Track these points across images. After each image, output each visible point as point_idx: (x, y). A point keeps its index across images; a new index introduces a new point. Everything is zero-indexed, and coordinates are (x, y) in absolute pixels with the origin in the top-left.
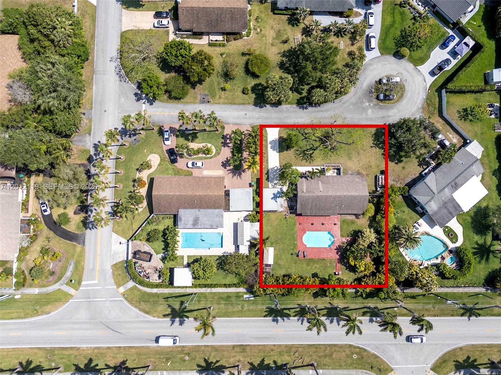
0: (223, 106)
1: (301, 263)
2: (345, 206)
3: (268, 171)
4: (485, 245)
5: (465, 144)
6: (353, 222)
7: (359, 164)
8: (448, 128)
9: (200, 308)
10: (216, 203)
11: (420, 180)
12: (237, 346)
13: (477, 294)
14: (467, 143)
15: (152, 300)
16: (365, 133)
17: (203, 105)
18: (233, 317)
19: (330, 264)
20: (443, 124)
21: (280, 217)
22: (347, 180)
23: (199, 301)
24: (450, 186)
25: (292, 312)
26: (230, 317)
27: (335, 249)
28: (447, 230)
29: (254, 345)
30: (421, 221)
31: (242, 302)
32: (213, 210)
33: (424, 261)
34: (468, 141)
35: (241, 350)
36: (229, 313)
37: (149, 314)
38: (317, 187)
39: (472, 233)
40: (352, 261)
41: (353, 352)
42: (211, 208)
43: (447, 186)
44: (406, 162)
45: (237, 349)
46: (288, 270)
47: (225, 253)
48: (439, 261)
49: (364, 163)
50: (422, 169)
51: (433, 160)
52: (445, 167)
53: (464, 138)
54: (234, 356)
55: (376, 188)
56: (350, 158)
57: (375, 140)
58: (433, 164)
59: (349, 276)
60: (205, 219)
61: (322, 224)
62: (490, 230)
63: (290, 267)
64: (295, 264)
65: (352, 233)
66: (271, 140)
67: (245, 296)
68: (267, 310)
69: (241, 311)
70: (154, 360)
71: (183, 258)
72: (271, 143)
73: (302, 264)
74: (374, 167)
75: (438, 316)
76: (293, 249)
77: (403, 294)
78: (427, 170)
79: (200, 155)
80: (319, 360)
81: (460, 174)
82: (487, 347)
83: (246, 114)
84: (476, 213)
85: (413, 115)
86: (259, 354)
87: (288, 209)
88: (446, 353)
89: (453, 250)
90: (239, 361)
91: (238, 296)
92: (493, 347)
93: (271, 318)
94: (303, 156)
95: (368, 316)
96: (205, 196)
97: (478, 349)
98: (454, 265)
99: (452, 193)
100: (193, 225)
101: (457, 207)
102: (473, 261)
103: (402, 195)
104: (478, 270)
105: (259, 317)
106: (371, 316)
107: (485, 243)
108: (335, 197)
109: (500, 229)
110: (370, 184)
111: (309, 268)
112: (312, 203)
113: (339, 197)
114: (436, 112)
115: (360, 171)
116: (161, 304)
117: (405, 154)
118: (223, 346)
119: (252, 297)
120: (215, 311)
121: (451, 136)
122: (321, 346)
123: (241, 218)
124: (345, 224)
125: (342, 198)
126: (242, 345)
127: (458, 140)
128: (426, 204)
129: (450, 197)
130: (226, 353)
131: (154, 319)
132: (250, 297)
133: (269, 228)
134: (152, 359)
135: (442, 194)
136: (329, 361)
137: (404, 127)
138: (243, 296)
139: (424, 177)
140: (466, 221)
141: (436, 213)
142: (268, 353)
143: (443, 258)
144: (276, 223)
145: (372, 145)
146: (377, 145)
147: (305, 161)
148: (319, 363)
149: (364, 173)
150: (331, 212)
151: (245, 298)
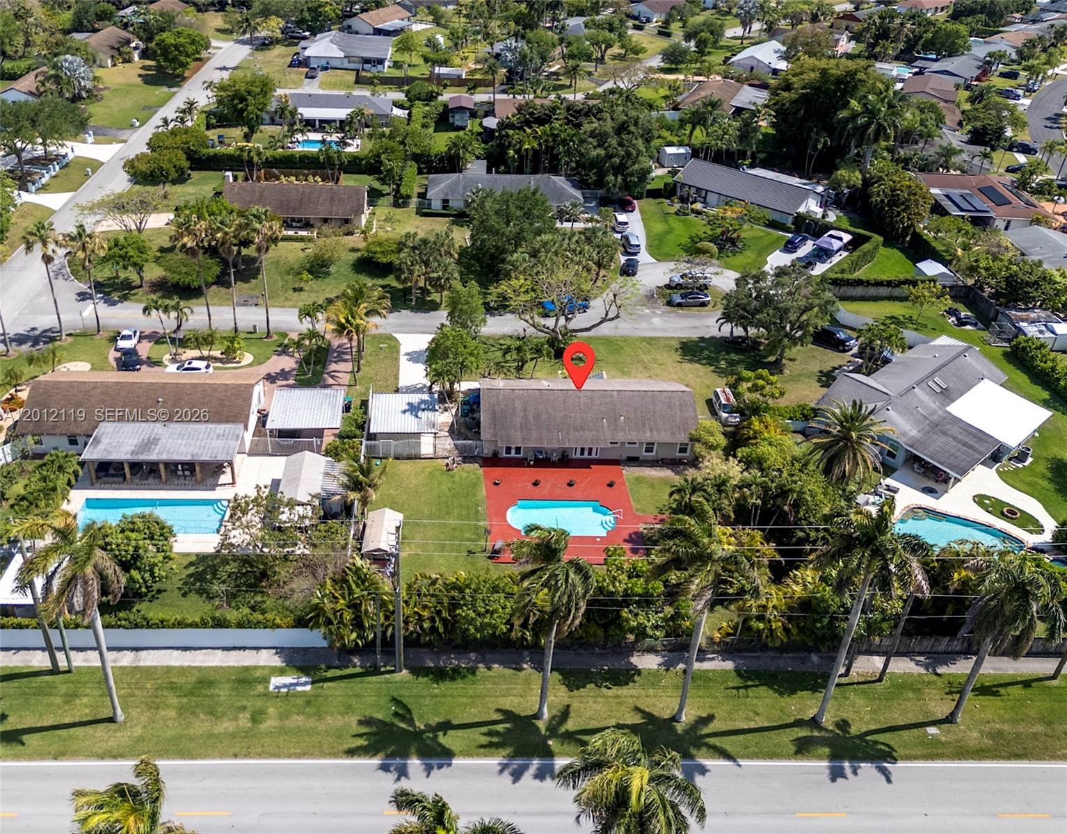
2: (628, 419)
9: (68, 720)
10: (224, 405)
18: (205, 757)
23: (72, 697)
26: (193, 758)
28: (987, 503)
31: (259, 703)
32: (211, 426)
36: (191, 739)
47: (225, 547)
60: (180, 442)
61: (569, 485)
67: (276, 681)
68: (364, 730)
69: (248, 734)
87: (456, 454)
91: (245, 679)
93: (376, 761)
95: (820, 758)
99: (945, 405)
101: (978, 434)
105: (323, 755)
106: (835, 756)
112: (525, 410)
119: (305, 684)
120: (127, 733)
129: (939, 412)
132: (297, 684)
135: (911, 399)
138: (266, 681)
150: (589, 435)
151: (277, 687)
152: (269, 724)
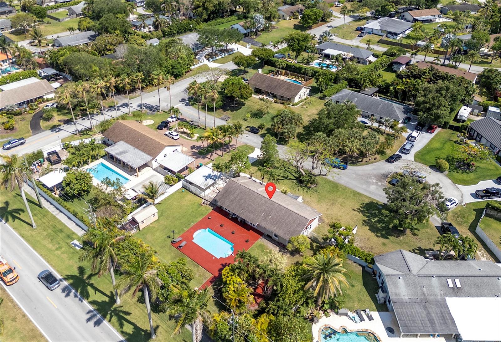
2: (273, 218)
16: (355, 198)
19: (201, 276)
31: (64, 245)
42: (145, 152)
57: (364, 208)
67: (75, 242)
91: (70, 236)
99: (447, 296)
112: (238, 195)
119: (79, 247)
125: (274, 205)
129: (439, 297)
135: (425, 282)
138: (73, 240)
145: (356, 209)
146: (362, 211)
150: (252, 216)
151: (73, 244)
152: (58, 252)
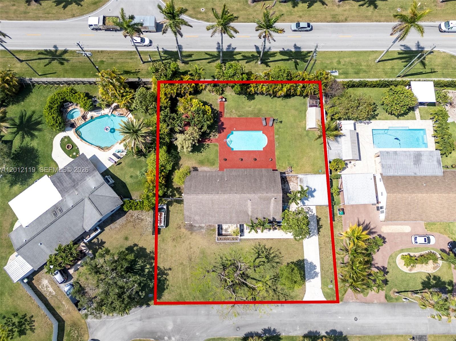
0: (390, 332)
1: (269, 112)
2: (216, 181)
3: (319, 231)
4: (23, 135)
5: (31, 276)
6: (201, 163)
7: (190, 243)
8: (52, 303)
9: (390, 61)
10: (395, 183)
11: (104, 222)
12: (342, 21)
13: (44, 75)
14: (27, 278)
15: (449, 70)
16: (178, 291)
17: (421, 333)
18: (350, 51)
19: (231, 112)
20: (59, 308)
21: (299, 168)
22: (212, 217)
23: (393, 68)
24: (64, 210)
25: (279, 57)
27: (225, 128)
28: (74, 154)
29: (322, 22)
30: (108, 165)
31: (340, 67)
32: (396, 174)
33: (110, 114)
34: (26, 281)
35: (337, 17)
36: (354, 56)
37: (451, 55)
38: (254, 207)
39: (39, 149)
40: (208, 110)
41: (204, 15)
42: (400, 177)
43: (69, 210)
44: (121, 247)
45: (341, 18)
46: (285, 104)
47: (368, 123)
48: (90, 114)
49: (184, 245)
50: (99, 237)
51: (81, 251)
52: (68, 239)
53: (31, 286)
54: (345, 11)
55: (168, 208)
56: (203, 252)
57: (164, 280)
58: (82, 246)
59: (208, 98)
60: (405, 163)
61: (242, 160)
62: (13, 154)
63: (283, 107)
64: (277, 111)
65: (202, 149)
66: (316, 279)
69: (340, 57)
70: (437, 8)
71: (421, 117)
72: (316, 274)
73: (267, 111)
74: (169, 240)
75: (99, 52)
76: (280, 128)
77: (139, 75)
78: (92, 236)
79: (417, 254)
80: (245, 7)
81: (46, 228)
82: (41, 17)
83: (356, 319)
84: (29, 175)
85: (104, 323)
86: (315, 12)
87: (288, 179)
88: (92, 11)
89: (69, 128)
90: (339, 6)
91: (346, 74)
92: (34, 17)
93: (303, 50)
94: (269, 254)
95: (186, 52)
96: (413, 192)
97: (52, 15)
98: (71, 108)
99: (62, 200)
100: (421, 155)
101: (58, 182)
102: (45, 112)
103: (132, 199)
104: (38, 104)
106: (180, 52)
107: (23, 137)
108: (231, 191)
109: (2, 149)
110: (175, 214)
111: (259, 106)
113: (224, 192)
114: (67, 329)
115: (189, 232)
116: (438, 66)
117: (127, 257)
118: (359, 21)
120: (372, 58)
121: (51, 289)
122: (242, 20)
123: (351, 167)
124: (212, 161)
125: (222, 191)
126: (337, 22)
127: (40, 284)
128: (102, 184)
129: (66, 196)
130: (355, 14)
131: (444, 50)
132: (331, 73)
133: (312, 154)
134: (439, 8)
135: (77, 199)
136: (234, 5)
137: (127, 299)
138: (340, 74)
139: (99, 226)
140: (45, 165)
141: (89, 173)
142: (306, 14)
143: (84, 117)
144: (304, 160)
145: (169, 272)
146: (163, 273)
147: (266, 247)
148: (245, 4)
149: (183, 230)
150: (234, 174)
151: (336, 72)
152: (335, 61)
